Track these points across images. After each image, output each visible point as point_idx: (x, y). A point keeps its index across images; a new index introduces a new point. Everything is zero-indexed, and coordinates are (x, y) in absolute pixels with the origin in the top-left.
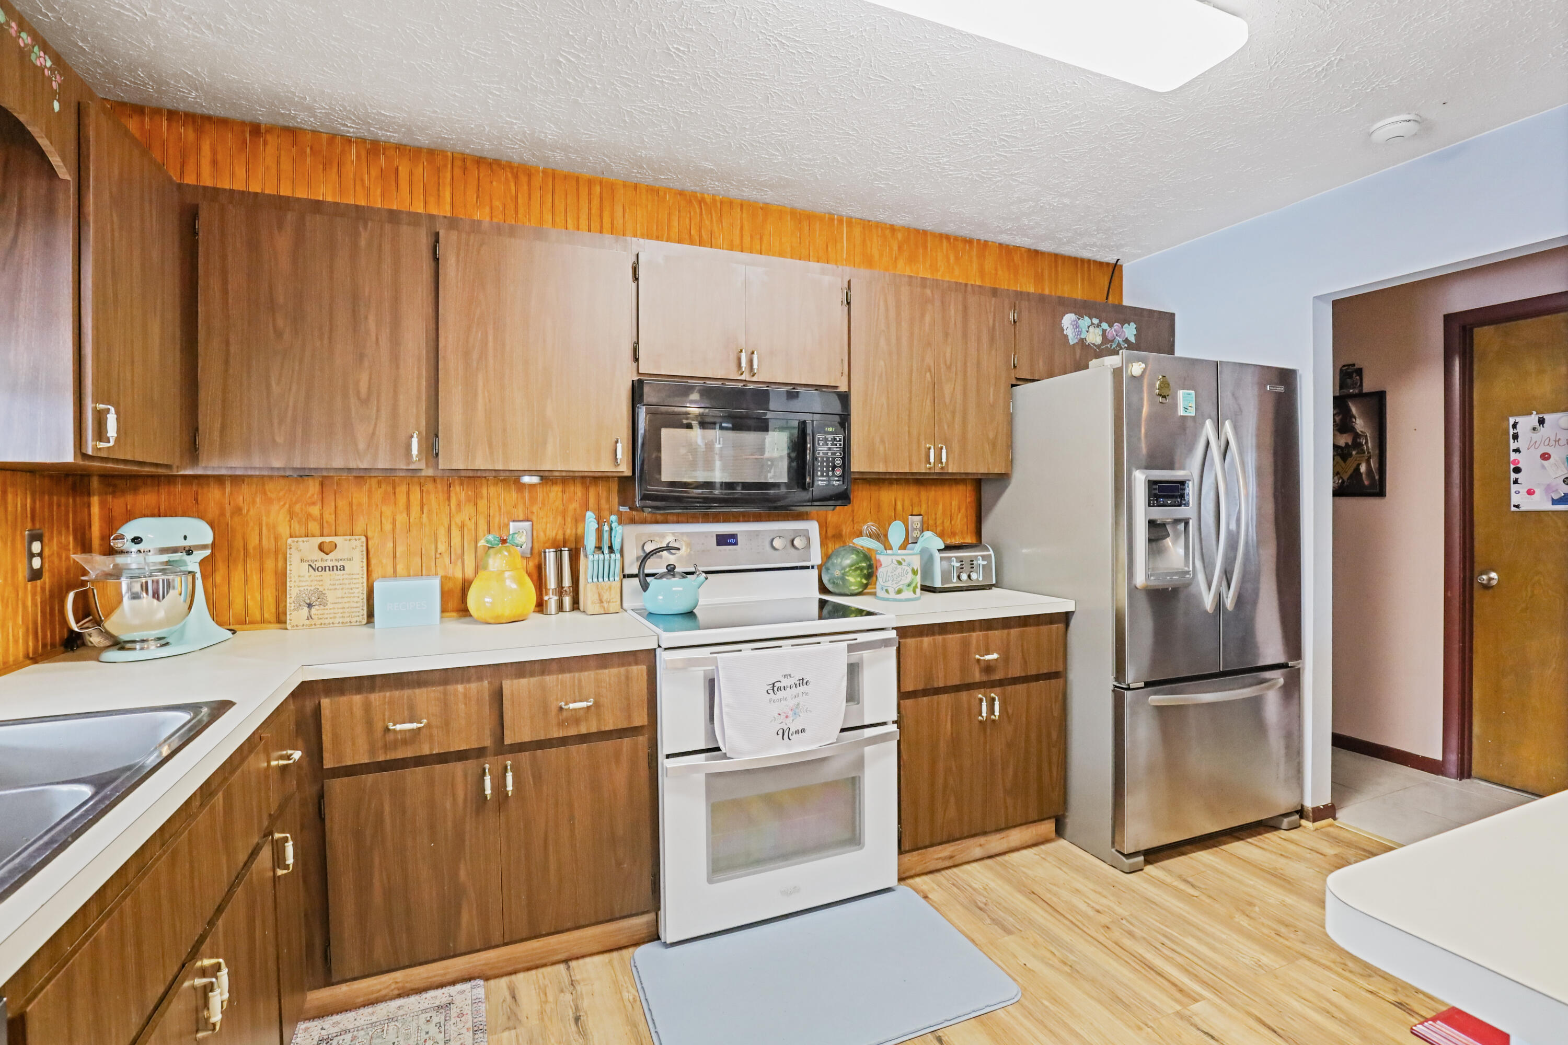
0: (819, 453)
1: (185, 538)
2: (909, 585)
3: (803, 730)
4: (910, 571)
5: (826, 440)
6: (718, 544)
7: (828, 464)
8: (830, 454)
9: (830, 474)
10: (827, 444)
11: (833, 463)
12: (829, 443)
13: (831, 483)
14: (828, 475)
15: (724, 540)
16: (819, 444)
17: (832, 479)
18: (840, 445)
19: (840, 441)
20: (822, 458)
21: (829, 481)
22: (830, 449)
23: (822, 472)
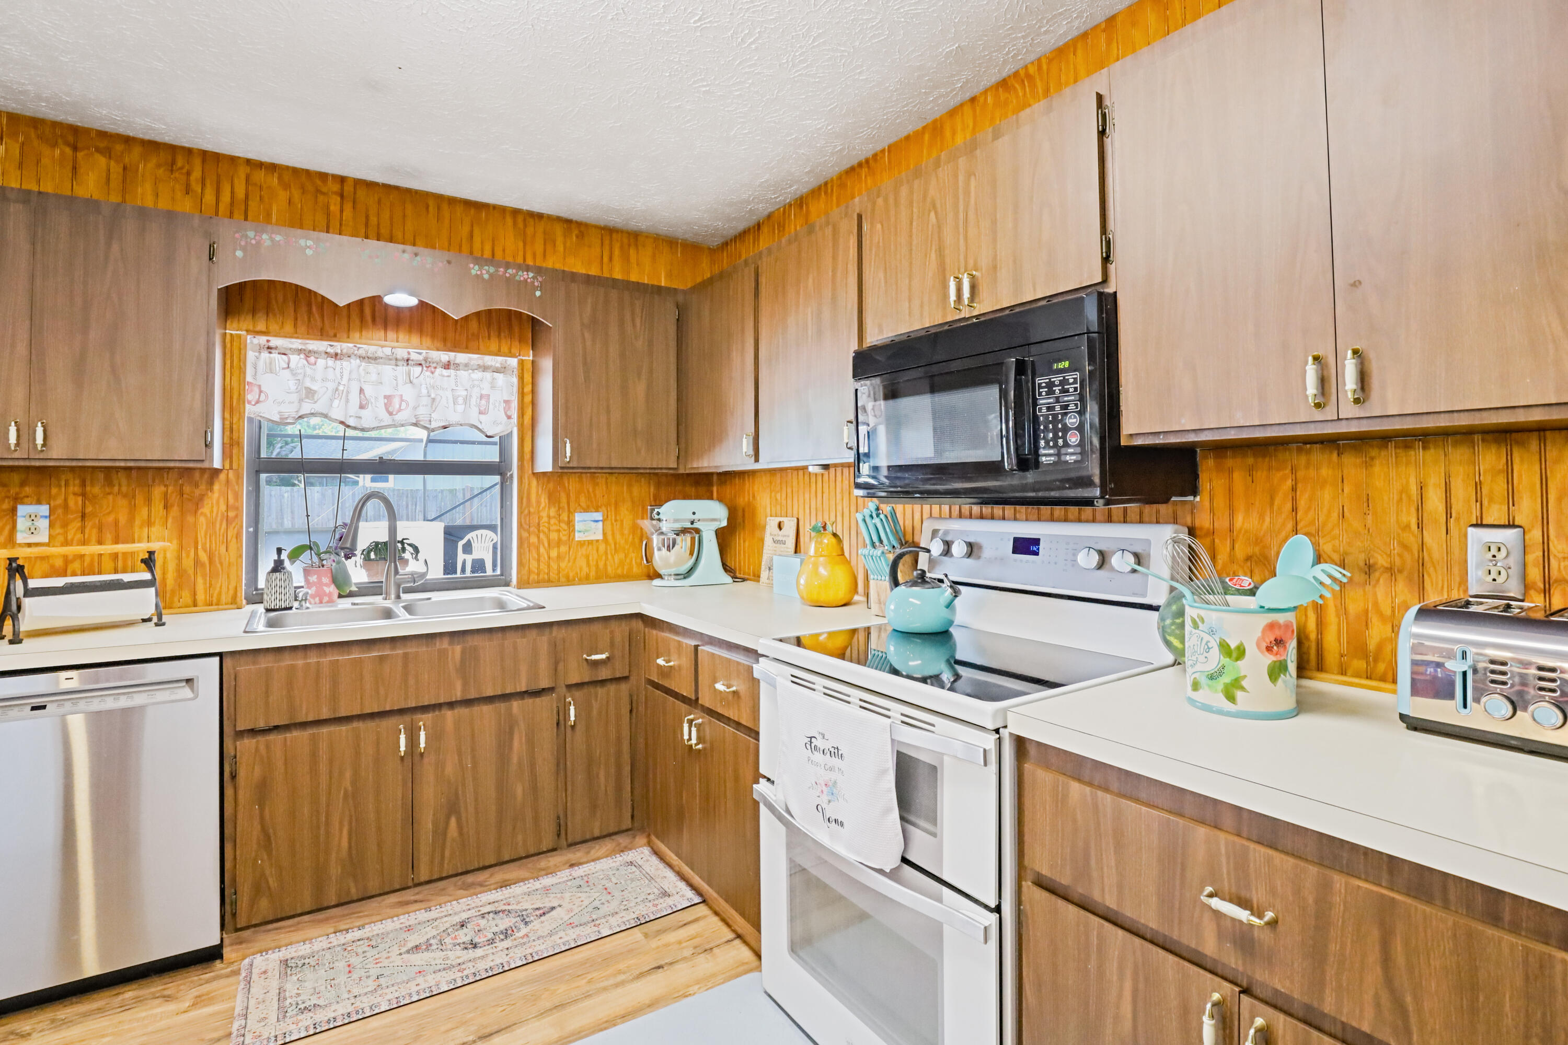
0: (1040, 410)
1: (694, 513)
2: (1211, 677)
3: (842, 824)
4: (1214, 644)
5: (1050, 385)
6: (1016, 551)
7: (1055, 427)
8: (1058, 408)
9: (1060, 442)
10: (1054, 392)
11: (1065, 425)
12: (1057, 389)
13: (1063, 458)
14: (1056, 445)
15: (1026, 546)
16: (1040, 394)
17: (1063, 451)
18: (1076, 389)
19: (1075, 382)
20: (1046, 417)
21: (1059, 455)
22: (1057, 400)
23: (1047, 443)
